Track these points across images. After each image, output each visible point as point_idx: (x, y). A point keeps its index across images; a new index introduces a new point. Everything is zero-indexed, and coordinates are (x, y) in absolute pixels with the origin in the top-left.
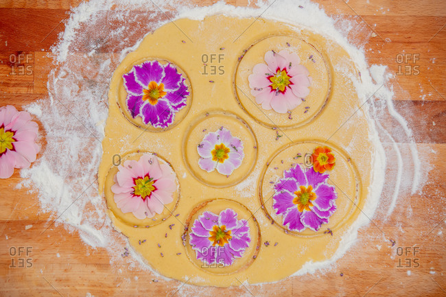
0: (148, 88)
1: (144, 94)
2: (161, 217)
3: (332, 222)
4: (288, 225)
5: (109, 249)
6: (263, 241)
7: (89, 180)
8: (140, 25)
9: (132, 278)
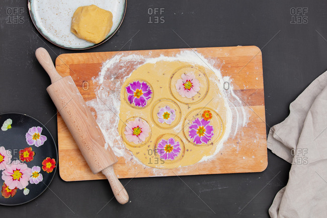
0: (135, 92)
1: (134, 94)
2: (144, 143)
3: (213, 140)
4: (195, 142)
5: (125, 157)
6: (186, 149)
7: (115, 130)
8: (131, 67)
9: (135, 168)
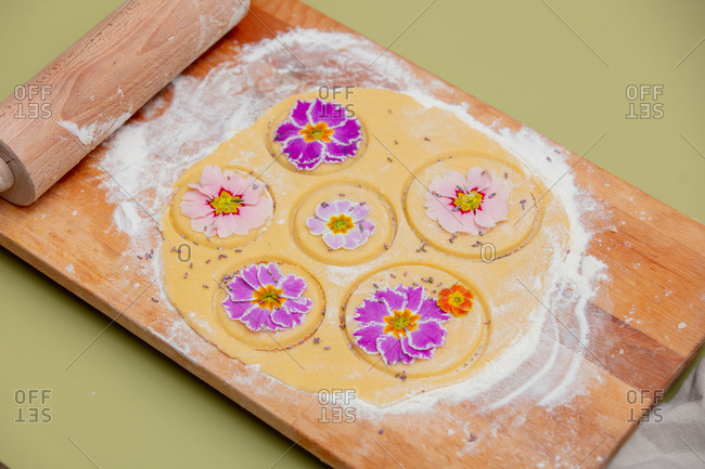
0: (314, 125)
1: (304, 128)
2: (218, 242)
3: (411, 368)
4: (359, 338)
5: (134, 241)
6: (316, 336)
7: (173, 170)
8: (356, 77)
9: (132, 283)
